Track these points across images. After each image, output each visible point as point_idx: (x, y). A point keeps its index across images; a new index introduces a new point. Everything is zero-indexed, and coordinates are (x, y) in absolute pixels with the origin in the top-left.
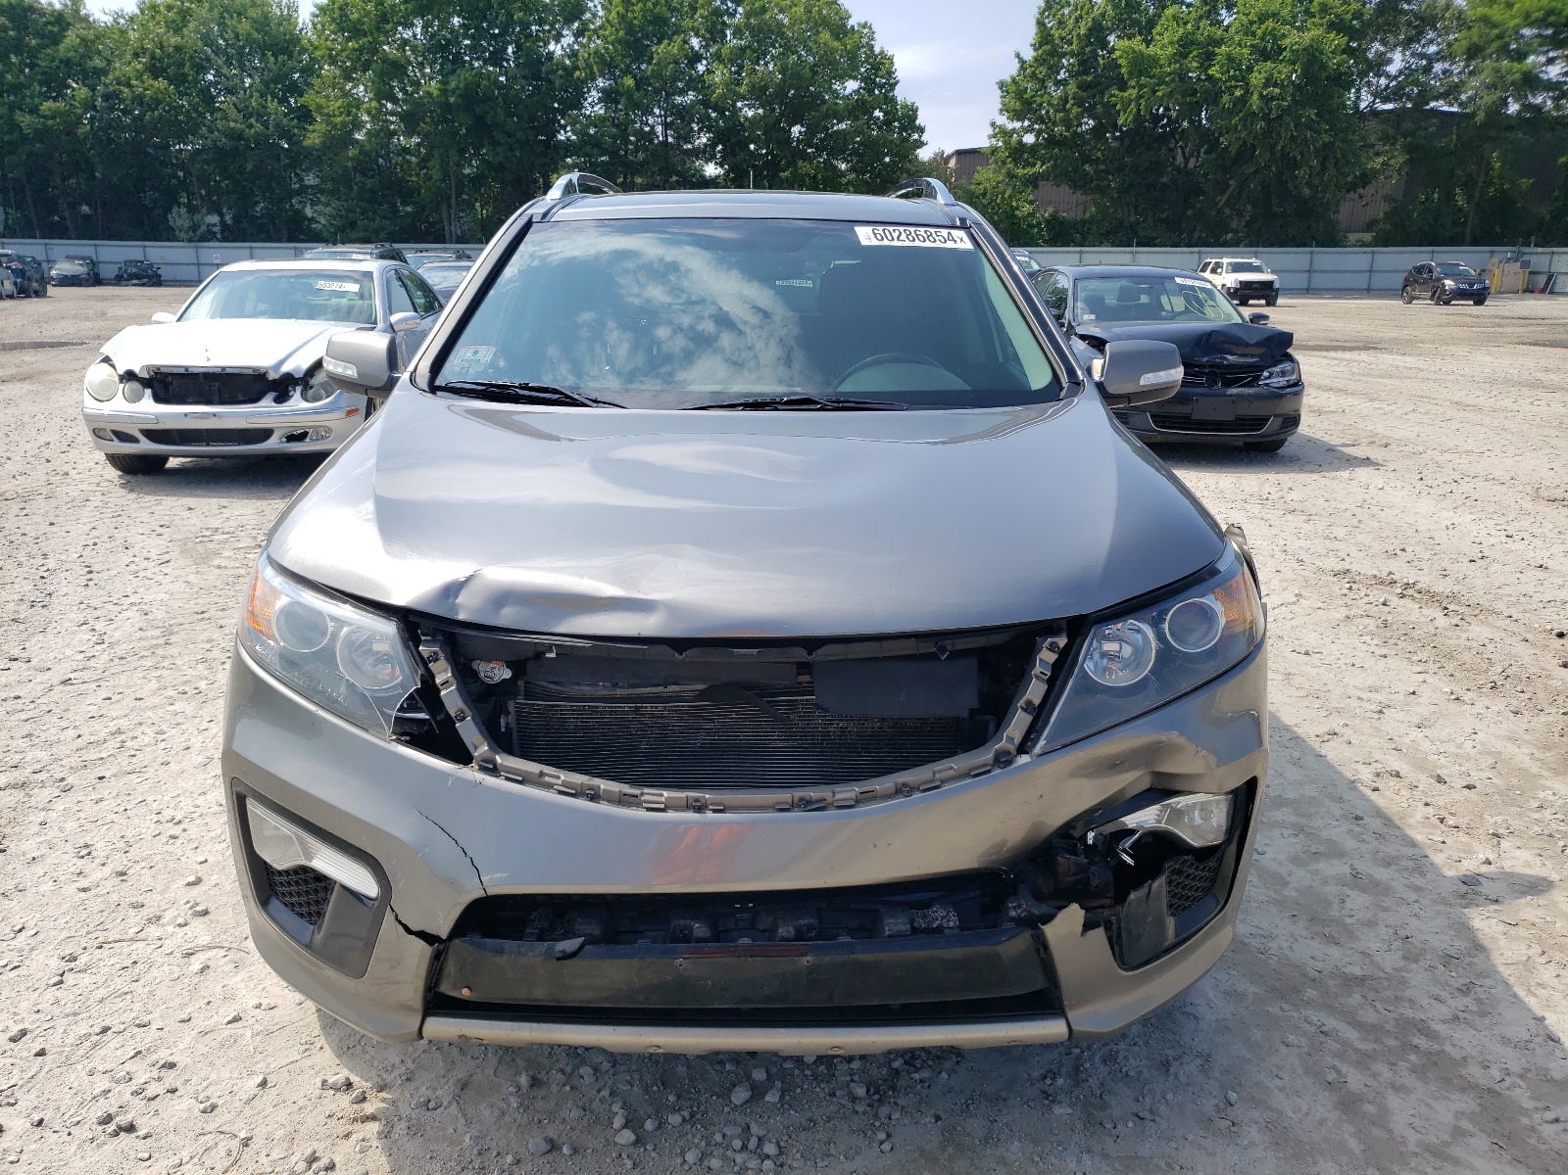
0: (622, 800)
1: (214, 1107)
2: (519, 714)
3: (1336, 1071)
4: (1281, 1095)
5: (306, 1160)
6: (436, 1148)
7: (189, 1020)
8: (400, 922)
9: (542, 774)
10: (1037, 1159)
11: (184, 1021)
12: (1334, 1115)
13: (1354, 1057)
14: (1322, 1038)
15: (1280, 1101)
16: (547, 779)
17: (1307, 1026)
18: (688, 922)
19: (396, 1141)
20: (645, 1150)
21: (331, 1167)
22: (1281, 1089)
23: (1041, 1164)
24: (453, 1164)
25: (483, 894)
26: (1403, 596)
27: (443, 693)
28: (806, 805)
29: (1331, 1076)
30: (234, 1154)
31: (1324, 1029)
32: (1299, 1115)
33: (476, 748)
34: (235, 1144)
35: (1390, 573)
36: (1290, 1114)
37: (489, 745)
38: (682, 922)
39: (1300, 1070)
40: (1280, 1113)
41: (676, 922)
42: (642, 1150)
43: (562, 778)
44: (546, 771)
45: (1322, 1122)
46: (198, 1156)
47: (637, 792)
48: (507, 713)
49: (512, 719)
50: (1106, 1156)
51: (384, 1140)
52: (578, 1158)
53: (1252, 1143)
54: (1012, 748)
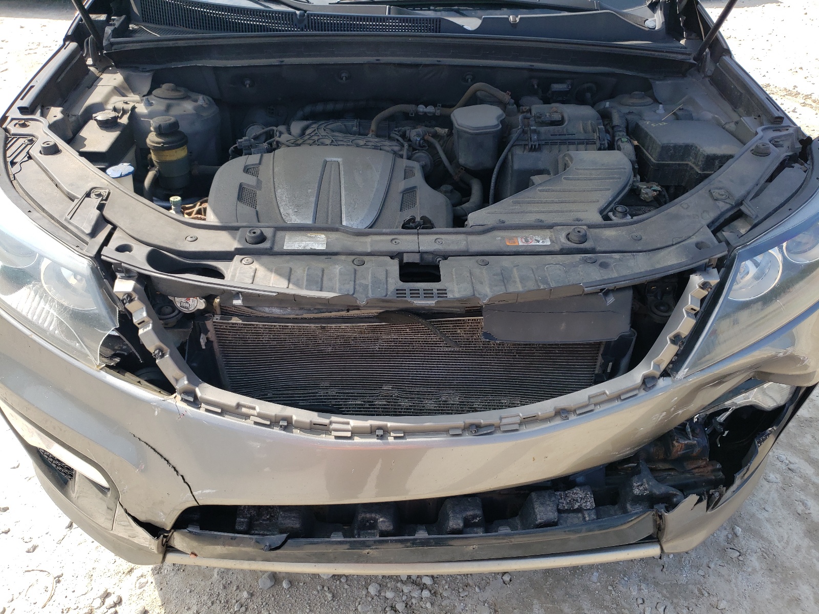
0: (314, 428)
1: (35, 548)
2: (217, 330)
3: (803, 504)
4: (768, 526)
5: (100, 597)
6: (193, 582)
7: (18, 467)
8: (129, 515)
9: (239, 406)
10: (610, 588)
11: (14, 468)
12: (806, 542)
13: (813, 491)
14: (790, 474)
15: (769, 530)
16: (244, 410)
17: (779, 464)
18: (373, 515)
19: (165, 577)
20: (340, 581)
21: (119, 602)
22: (768, 520)
23: (613, 593)
24: (205, 598)
25: (195, 504)
26: (804, 104)
27: (141, 332)
28: (476, 429)
29: (800, 508)
30: (50, 589)
31: (791, 466)
32: (782, 543)
33: (177, 380)
34: (49, 581)
35: (795, 86)
36: (777, 543)
37: (188, 380)
38: (368, 515)
39: (779, 503)
40: (770, 543)
41: (363, 515)
42: (338, 582)
43: (258, 409)
44: (242, 402)
45: (798, 549)
46: (25, 591)
47: (326, 421)
48: (206, 331)
49: (212, 335)
50: (657, 584)
51: (157, 576)
52: (293, 590)
53: (754, 570)
54: (658, 373)
